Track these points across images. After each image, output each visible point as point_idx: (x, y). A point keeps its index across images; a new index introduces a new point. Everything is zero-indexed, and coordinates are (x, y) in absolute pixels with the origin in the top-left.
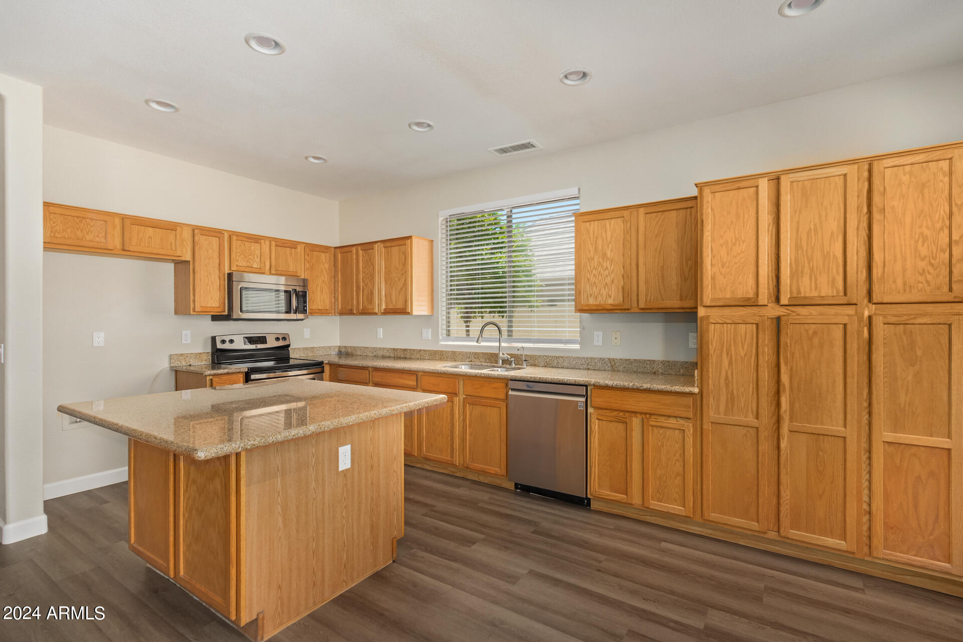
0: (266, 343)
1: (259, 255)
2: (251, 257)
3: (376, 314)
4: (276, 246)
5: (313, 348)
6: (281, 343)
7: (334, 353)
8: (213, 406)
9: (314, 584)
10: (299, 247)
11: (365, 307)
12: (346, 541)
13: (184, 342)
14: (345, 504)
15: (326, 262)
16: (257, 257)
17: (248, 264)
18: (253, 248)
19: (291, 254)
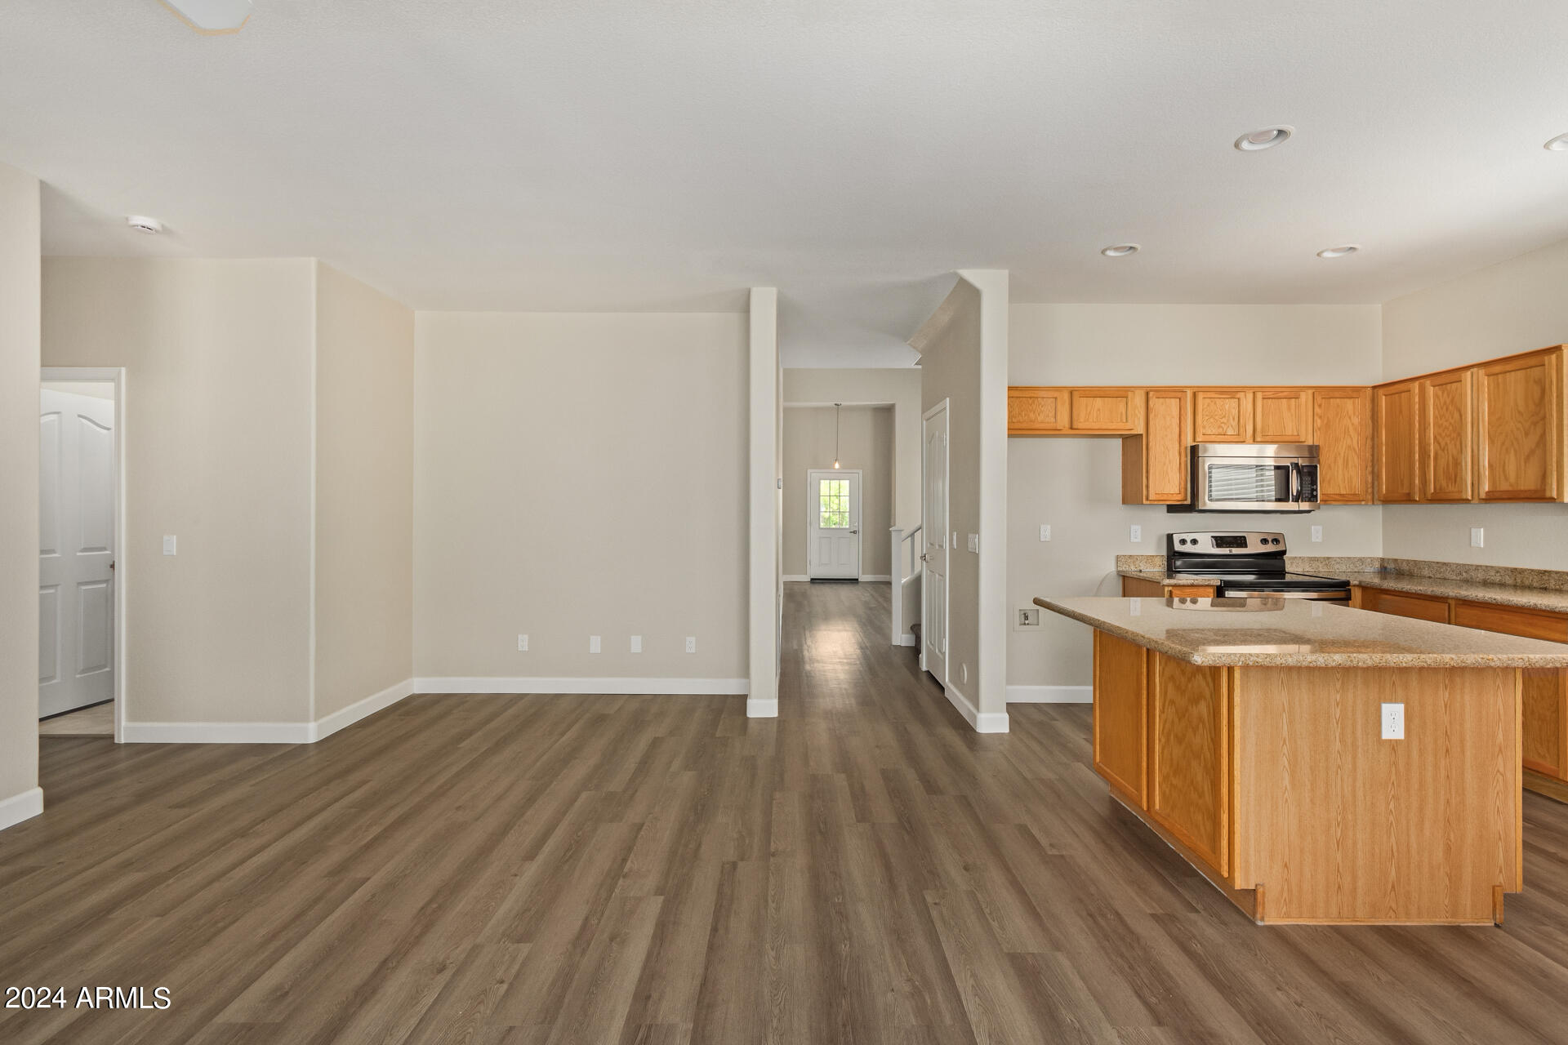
0: (1246, 547)
1: (1237, 415)
2: (1224, 420)
3: (1467, 501)
4: (1263, 398)
5: (1328, 558)
6: (1270, 548)
7: (1372, 570)
8: (1168, 631)
9: (1339, 887)
10: (1303, 396)
11: (1441, 489)
12: (1395, 849)
13: (1132, 540)
14: (1392, 792)
15: (1354, 414)
16: (1234, 419)
17: (1220, 430)
18: (1227, 407)
19: (1289, 408)
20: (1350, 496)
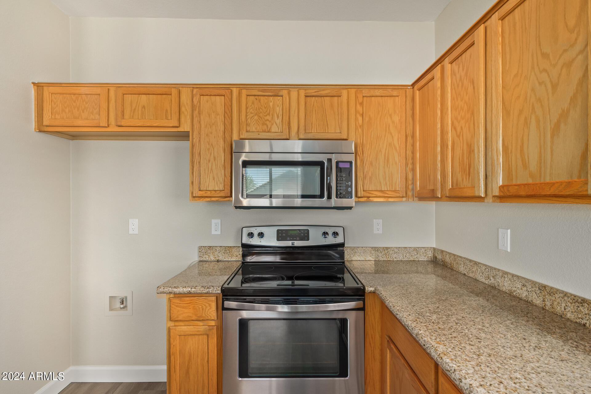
0: (308, 240)
1: (281, 113)
2: (269, 117)
4: (306, 96)
5: (387, 248)
6: (330, 240)
7: (425, 258)
10: (344, 93)
11: (457, 184)
13: (213, 232)
15: (395, 112)
16: (278, 117)
17: (265, 127)
18: (271, 104)
19: (332, 106)
20: (390, 193)
